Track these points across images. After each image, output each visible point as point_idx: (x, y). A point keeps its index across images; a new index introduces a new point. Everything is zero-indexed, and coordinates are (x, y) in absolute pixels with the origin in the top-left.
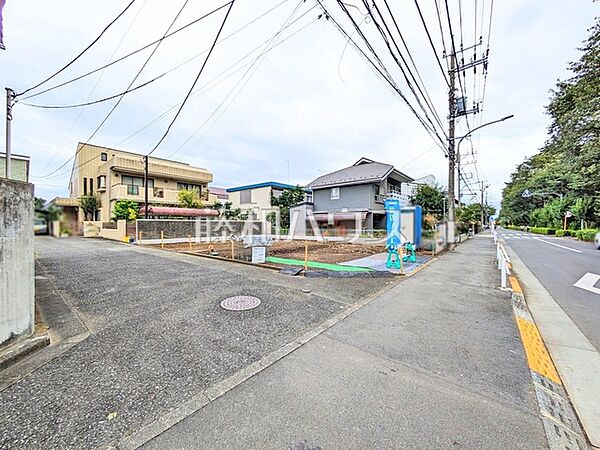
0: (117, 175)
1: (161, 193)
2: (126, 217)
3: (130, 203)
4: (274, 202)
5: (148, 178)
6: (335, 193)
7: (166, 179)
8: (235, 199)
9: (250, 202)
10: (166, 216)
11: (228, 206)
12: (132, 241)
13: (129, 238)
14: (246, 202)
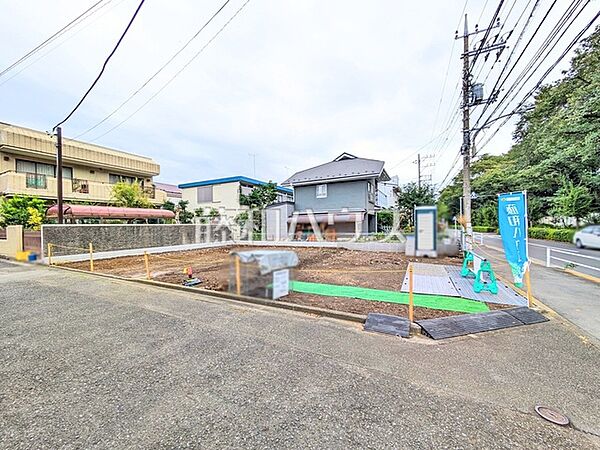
0: (6, 159)
1: (84, 187)
2: (23, 221)
3: (31, 199)
4: (243, 201)
5: (62, 166)
6: (322, 191)
7: (92, 169)
8: (191, 197)
9: (211, 201)
10: (96, 219)
11: (183, 205)
12: (34, 258)
13: (28, 253)
14: (206, 201)
